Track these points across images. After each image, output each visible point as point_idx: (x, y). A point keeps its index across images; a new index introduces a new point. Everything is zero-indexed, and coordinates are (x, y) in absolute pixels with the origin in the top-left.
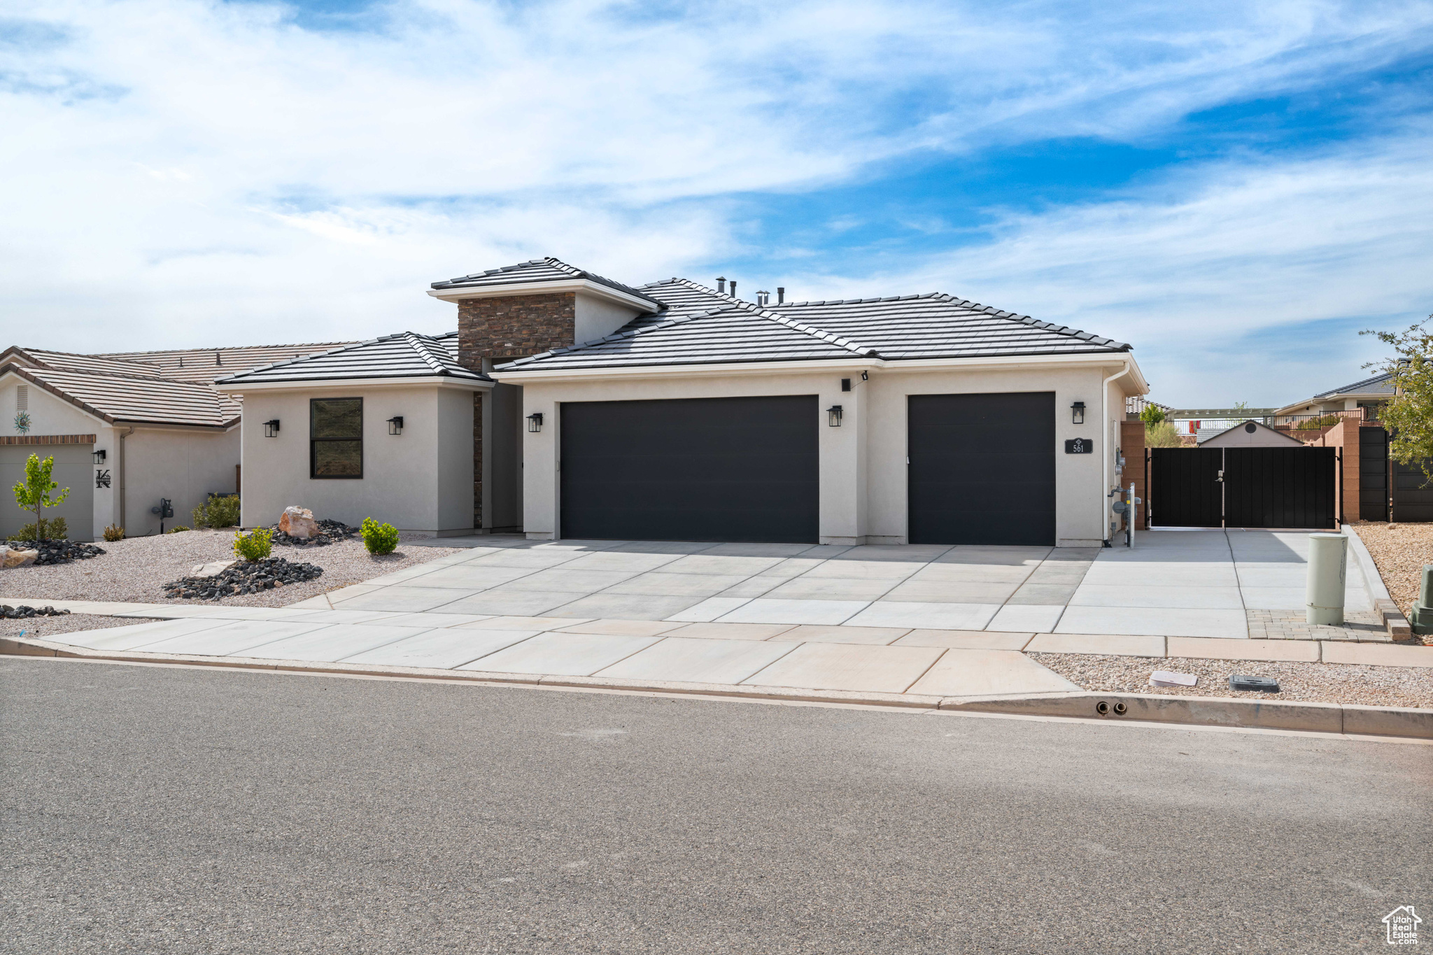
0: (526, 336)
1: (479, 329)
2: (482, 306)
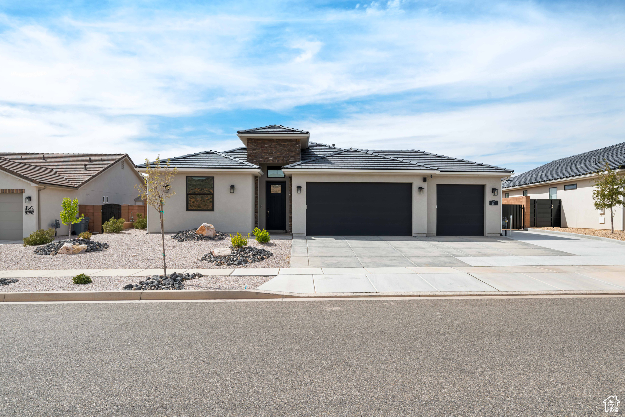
0: (279, 155)
1: (257, 151)
2: (259, 142)
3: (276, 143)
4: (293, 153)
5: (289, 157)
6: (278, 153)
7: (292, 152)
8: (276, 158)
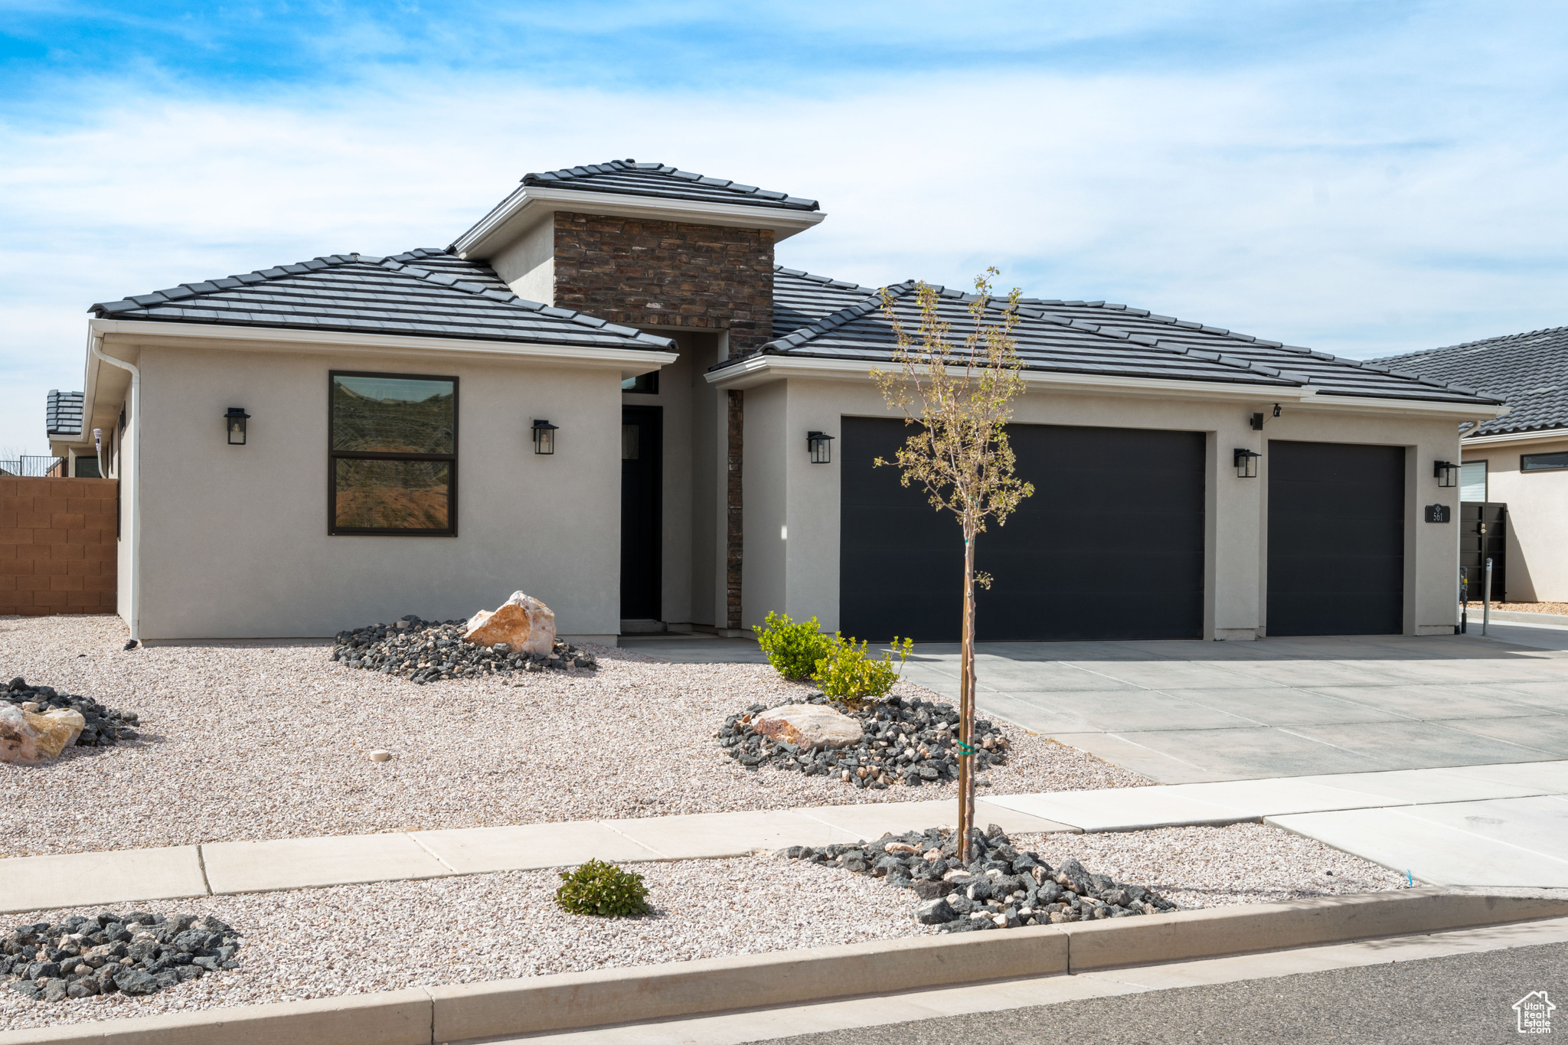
0: (688, 294)
1: (597, 270)
2: (607, 229)
3: (678, 242)
4: (747, 290)
5: (731, 306)
6: (685, 287)
7: (742, 283)
8: (675, 306)
